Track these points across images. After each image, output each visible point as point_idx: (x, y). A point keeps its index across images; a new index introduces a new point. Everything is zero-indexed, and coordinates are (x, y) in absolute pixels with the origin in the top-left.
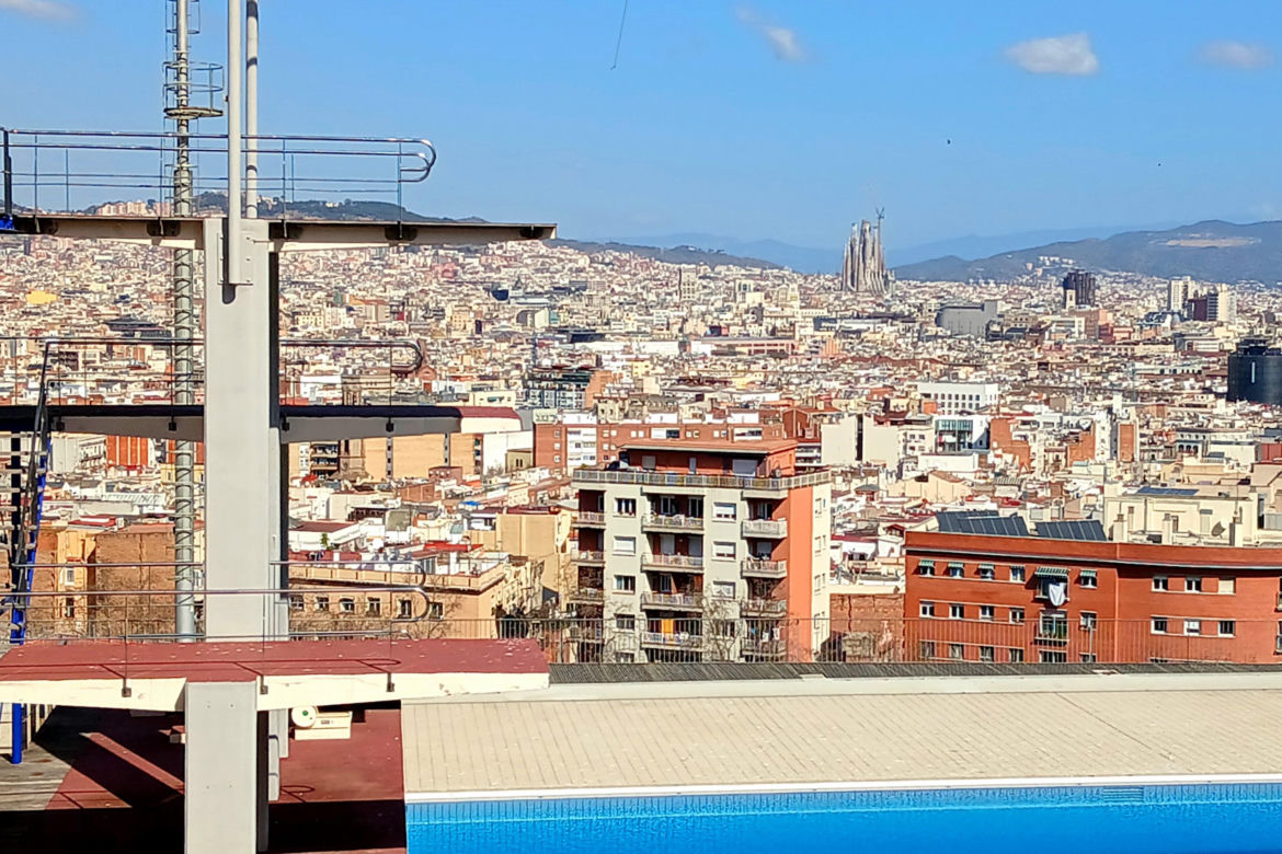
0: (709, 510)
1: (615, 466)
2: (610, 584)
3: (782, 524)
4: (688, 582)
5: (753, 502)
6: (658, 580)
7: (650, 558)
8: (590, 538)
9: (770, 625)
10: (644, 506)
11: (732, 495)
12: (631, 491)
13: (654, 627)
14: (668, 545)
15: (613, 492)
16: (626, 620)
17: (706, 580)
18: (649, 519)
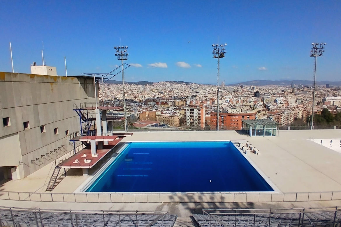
6: (191, 116)
14: (192, 113)
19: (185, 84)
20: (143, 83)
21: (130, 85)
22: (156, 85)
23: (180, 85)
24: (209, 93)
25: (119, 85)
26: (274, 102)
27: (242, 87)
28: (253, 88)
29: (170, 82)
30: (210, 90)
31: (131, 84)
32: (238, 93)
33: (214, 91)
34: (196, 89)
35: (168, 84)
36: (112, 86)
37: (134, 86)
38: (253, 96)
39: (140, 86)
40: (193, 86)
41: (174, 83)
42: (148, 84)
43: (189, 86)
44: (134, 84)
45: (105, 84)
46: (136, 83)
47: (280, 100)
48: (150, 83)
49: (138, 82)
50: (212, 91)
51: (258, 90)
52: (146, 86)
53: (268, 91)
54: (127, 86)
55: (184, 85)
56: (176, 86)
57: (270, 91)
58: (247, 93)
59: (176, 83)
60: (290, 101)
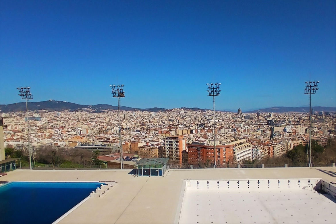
0: (173, 142)
1: (166, 138)
2: (166, 148)
3: (179, 143)
4: (172, 148)
5: (176, 141)
6: (170, 148)
7: (169, 146)
8: (164, 145)
9: (178, 152)
10: (168, 142)
11: (174, 141)
12: (167, 141)
13: (169, 152)
14: (170, 145)
15: (166, 141)
16: (167, 152)
17: (173, 149)
18: (169, 143)
19: (201, 111)
20: (156, 110)
21: (141, 112)
22: (170, 112)
23: (195, 112)
24: (223, 120)
25: (130, 112)
26: (283, 131)
27: (258, 114)
28: (270, 116)
29: (185, 109)
30: (224, 118)
31: (143, 110)
32: (253, 121)
33: (228, 118)
34: (210, 116)
35: (183, 111)
36: (123, 113)
37: (146, 113)
38: (267, 124)
39: (153, 113)
40: (208, 113)
41: (188, 109)
42: (161, 111)
43: (205, 113)
44: (146, 111)
45: (116, 111)
46: (148, 110)
47: (289, 128)
48: (163, 110)
49: (150, 109)
50: (226, 119)
51: (275, 118)
52: (159, 113)
53: (285, 118)
54: (138, 113)
55: (199, 111)
56: (190, 113)
57: (286, 119)
58: (262, 120)
59: (191, 109)
60: (300, 130)
